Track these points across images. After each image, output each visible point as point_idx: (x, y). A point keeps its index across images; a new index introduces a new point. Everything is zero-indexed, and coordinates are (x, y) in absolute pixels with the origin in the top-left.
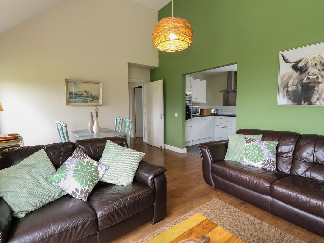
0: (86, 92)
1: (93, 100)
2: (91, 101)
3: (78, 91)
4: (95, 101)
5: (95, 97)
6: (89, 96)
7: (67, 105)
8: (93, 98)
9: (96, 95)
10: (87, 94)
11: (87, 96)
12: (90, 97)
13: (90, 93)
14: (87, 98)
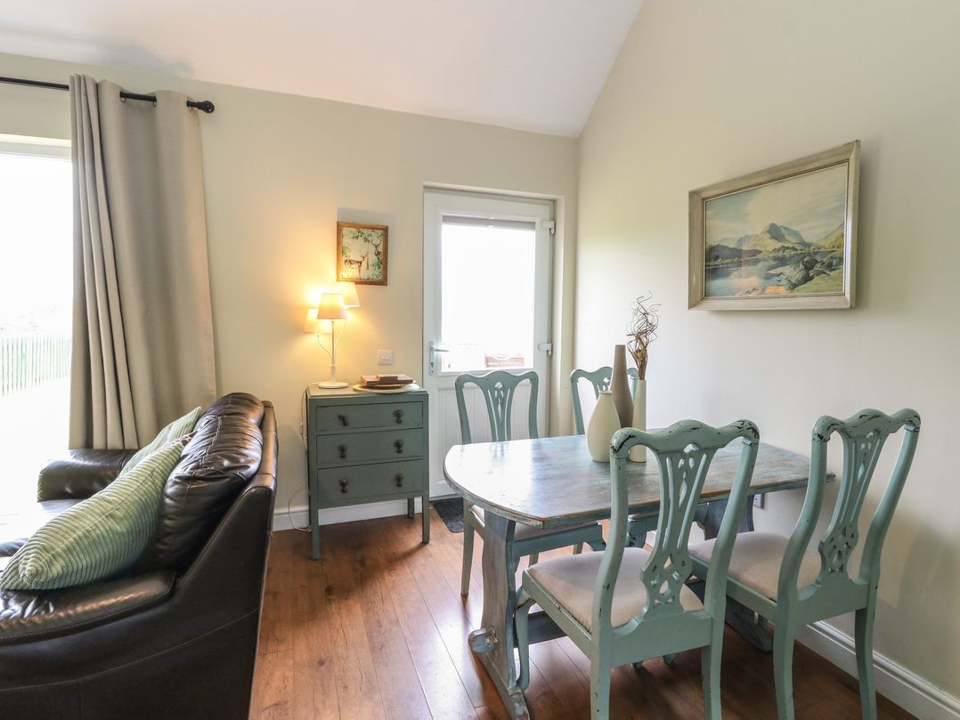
0: (775, 232)
1: (807, 279)
2: (794, 286)
3: (741, 235)
4: (817, 279)
5: (818, 258)
6: (787, 253)
7: (691, 306)
8: (809, 266)
9: (827, 244)
10: (779, 245)
11: (780, 254)
12: (791, 257)
13: (796, 234)
14: (779, 270)
